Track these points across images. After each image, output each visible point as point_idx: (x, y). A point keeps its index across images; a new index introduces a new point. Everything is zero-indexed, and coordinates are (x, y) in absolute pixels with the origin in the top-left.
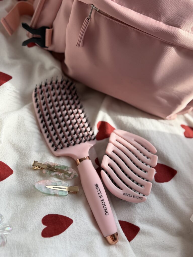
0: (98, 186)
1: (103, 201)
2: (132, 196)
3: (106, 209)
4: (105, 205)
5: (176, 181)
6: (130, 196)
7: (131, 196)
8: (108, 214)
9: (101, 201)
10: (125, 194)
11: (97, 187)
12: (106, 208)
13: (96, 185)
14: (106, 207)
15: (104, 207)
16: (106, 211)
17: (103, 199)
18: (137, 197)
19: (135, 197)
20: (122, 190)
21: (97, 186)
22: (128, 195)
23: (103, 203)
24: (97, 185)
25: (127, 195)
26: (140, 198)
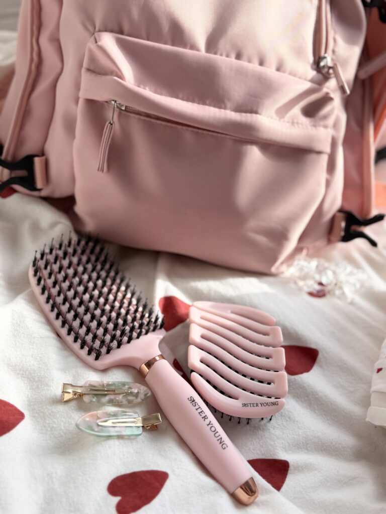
0: (194, 401)
1: (211, 425)
2: (260, 405)
3: (221, 438)
4: (217, 432)
5: (321, 367)
6: (255, 405)
7: (257, 405)
8: (227, 447)
9: (208, 425)
10: (245, 405)
11: (194, 403)
12: (219, 437)
13: (190, 399)
14: (220, 435)
15: (217, 435)
16: (221, 442)
17: (210, 422)
18: (267, 404)
19: (265, 404)
20: (236, 399)
21: (192, 400)
22: (252, 405)
23: (213, 429)
24: (192, 398)
25: (249, 405)
26: (274, 404)
